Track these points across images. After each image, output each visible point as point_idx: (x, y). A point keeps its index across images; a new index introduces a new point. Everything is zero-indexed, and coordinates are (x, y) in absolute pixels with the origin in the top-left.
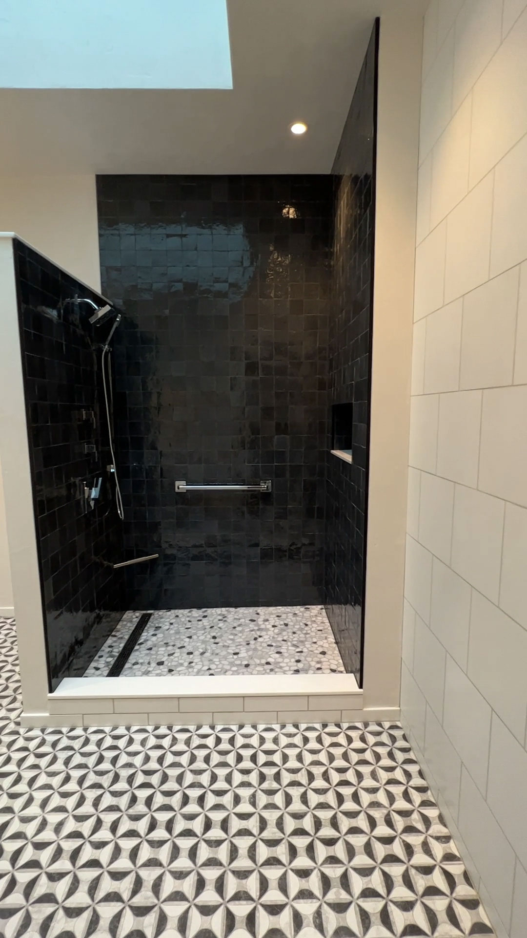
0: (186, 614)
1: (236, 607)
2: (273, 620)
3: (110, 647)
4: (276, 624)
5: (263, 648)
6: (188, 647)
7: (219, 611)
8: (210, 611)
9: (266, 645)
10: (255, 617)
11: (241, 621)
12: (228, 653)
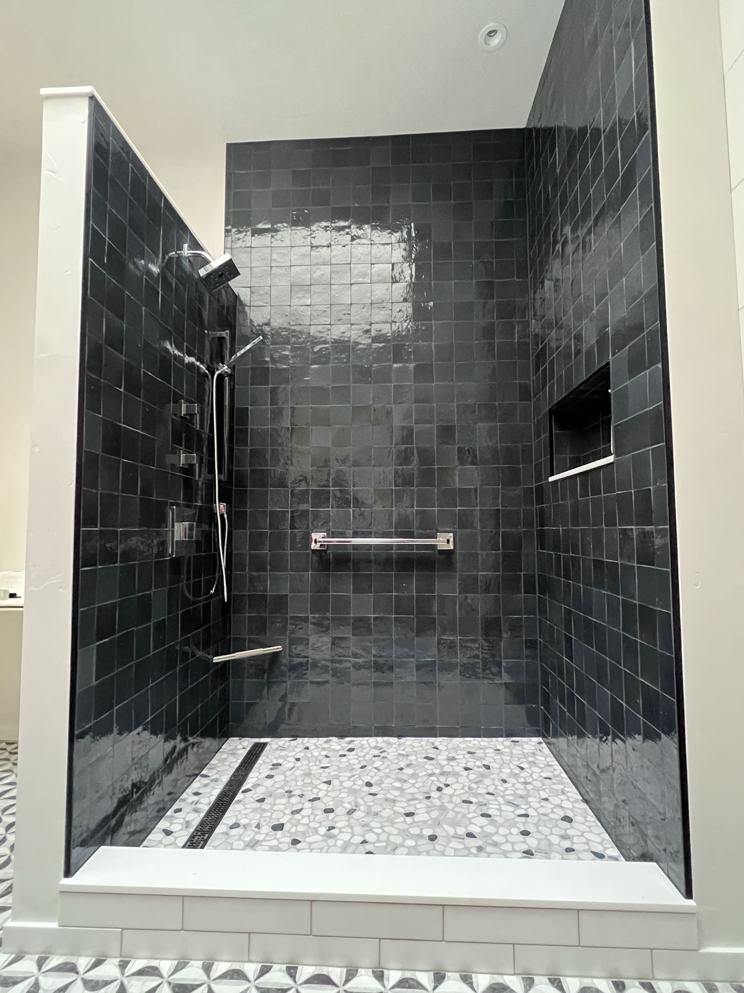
0: (321, 745)
1: (399, 736)
2: (463, 760)
3: (196, 794)
4: (469, 766)
5: (456, 806)
6: (326, 800)
7: (372, 741)
8: (358, 740)
9: (459, 801)
10: (432, 753)
11: (410, 758)
12: (395, 812)
